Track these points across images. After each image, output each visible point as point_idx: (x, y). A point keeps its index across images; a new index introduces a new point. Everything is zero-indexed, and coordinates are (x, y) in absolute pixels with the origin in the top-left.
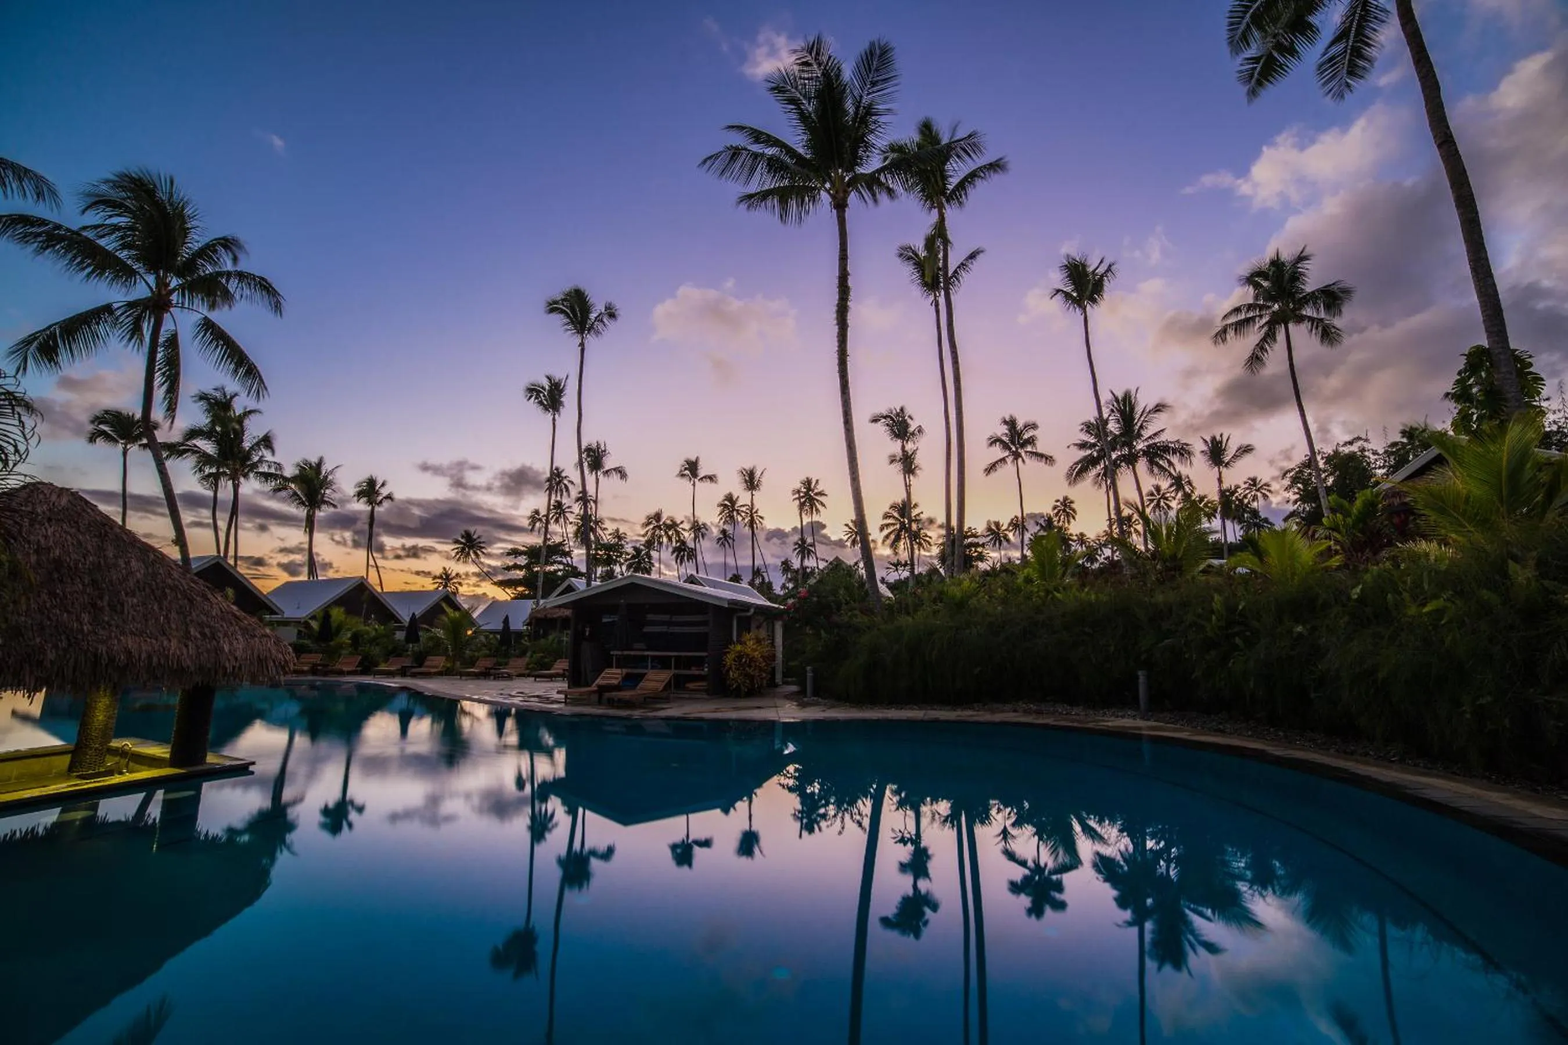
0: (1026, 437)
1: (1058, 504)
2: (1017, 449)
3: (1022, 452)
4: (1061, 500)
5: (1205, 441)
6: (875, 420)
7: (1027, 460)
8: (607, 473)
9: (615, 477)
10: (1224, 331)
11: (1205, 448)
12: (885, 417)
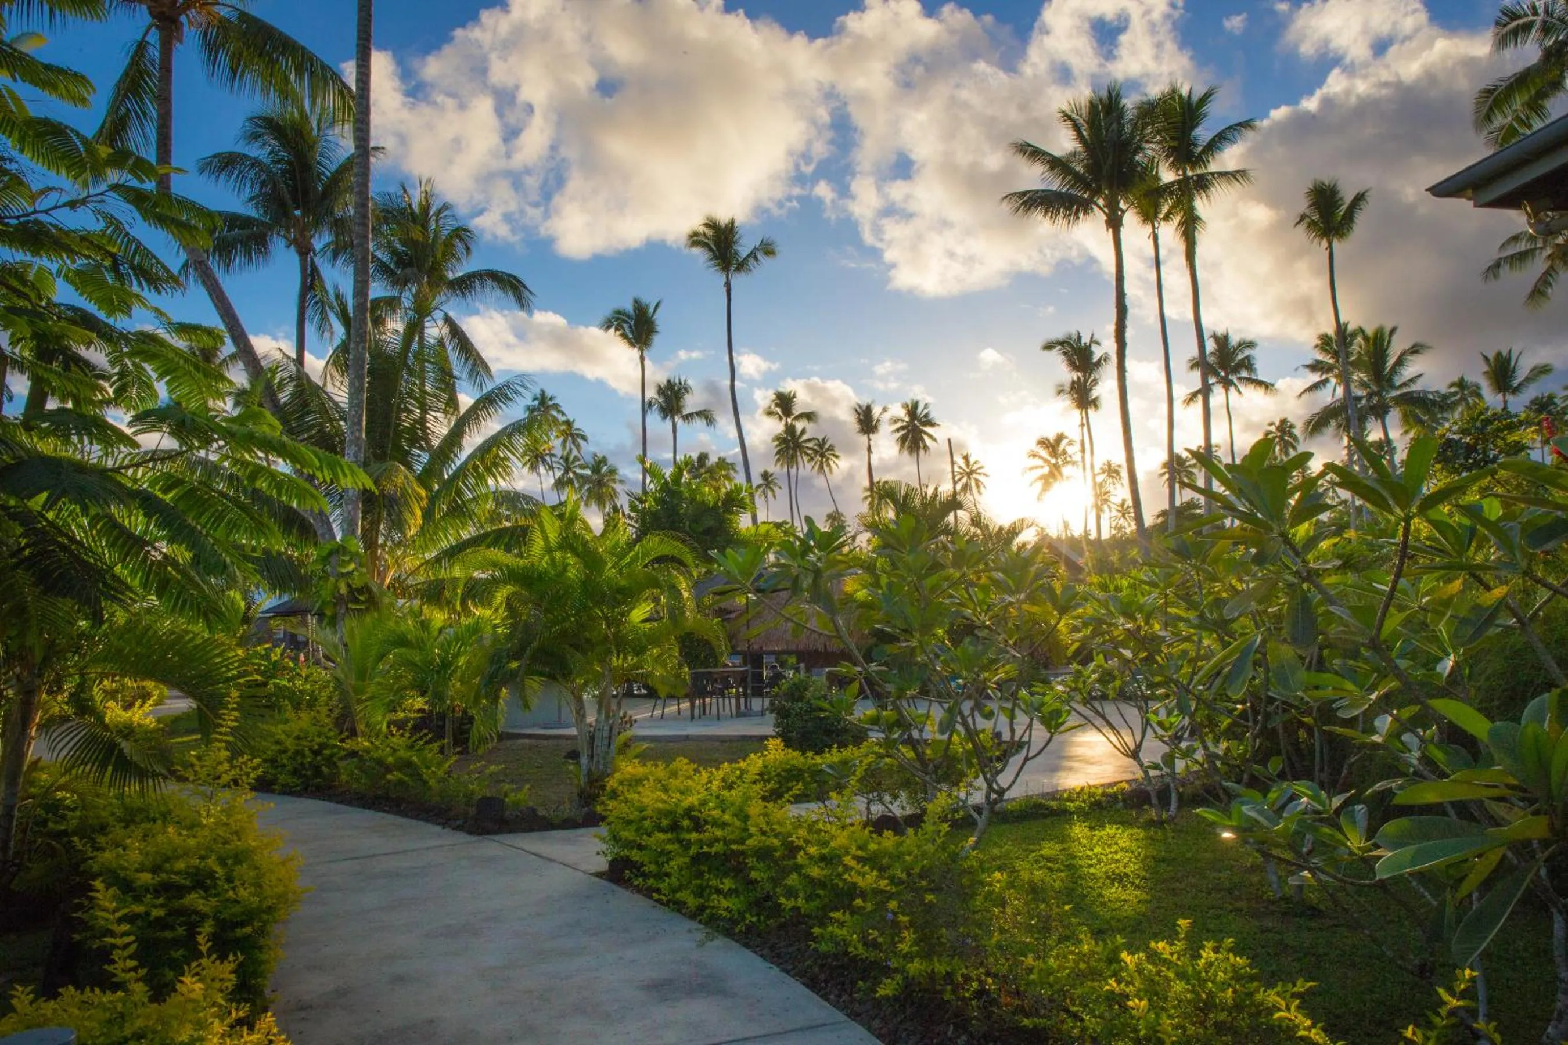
0: (1240, 357)
1: (1273, 428)
2: (1227, 374)
3: (1234, 378)
4: (1277, 423)
5: (1486, 359)
6: (1049, 347)
7: (1242, 388)
8: (688, 417)
9: (699, 423)
10: (1497, 265)
11: (1486, 368)
12: (1061, 343)
